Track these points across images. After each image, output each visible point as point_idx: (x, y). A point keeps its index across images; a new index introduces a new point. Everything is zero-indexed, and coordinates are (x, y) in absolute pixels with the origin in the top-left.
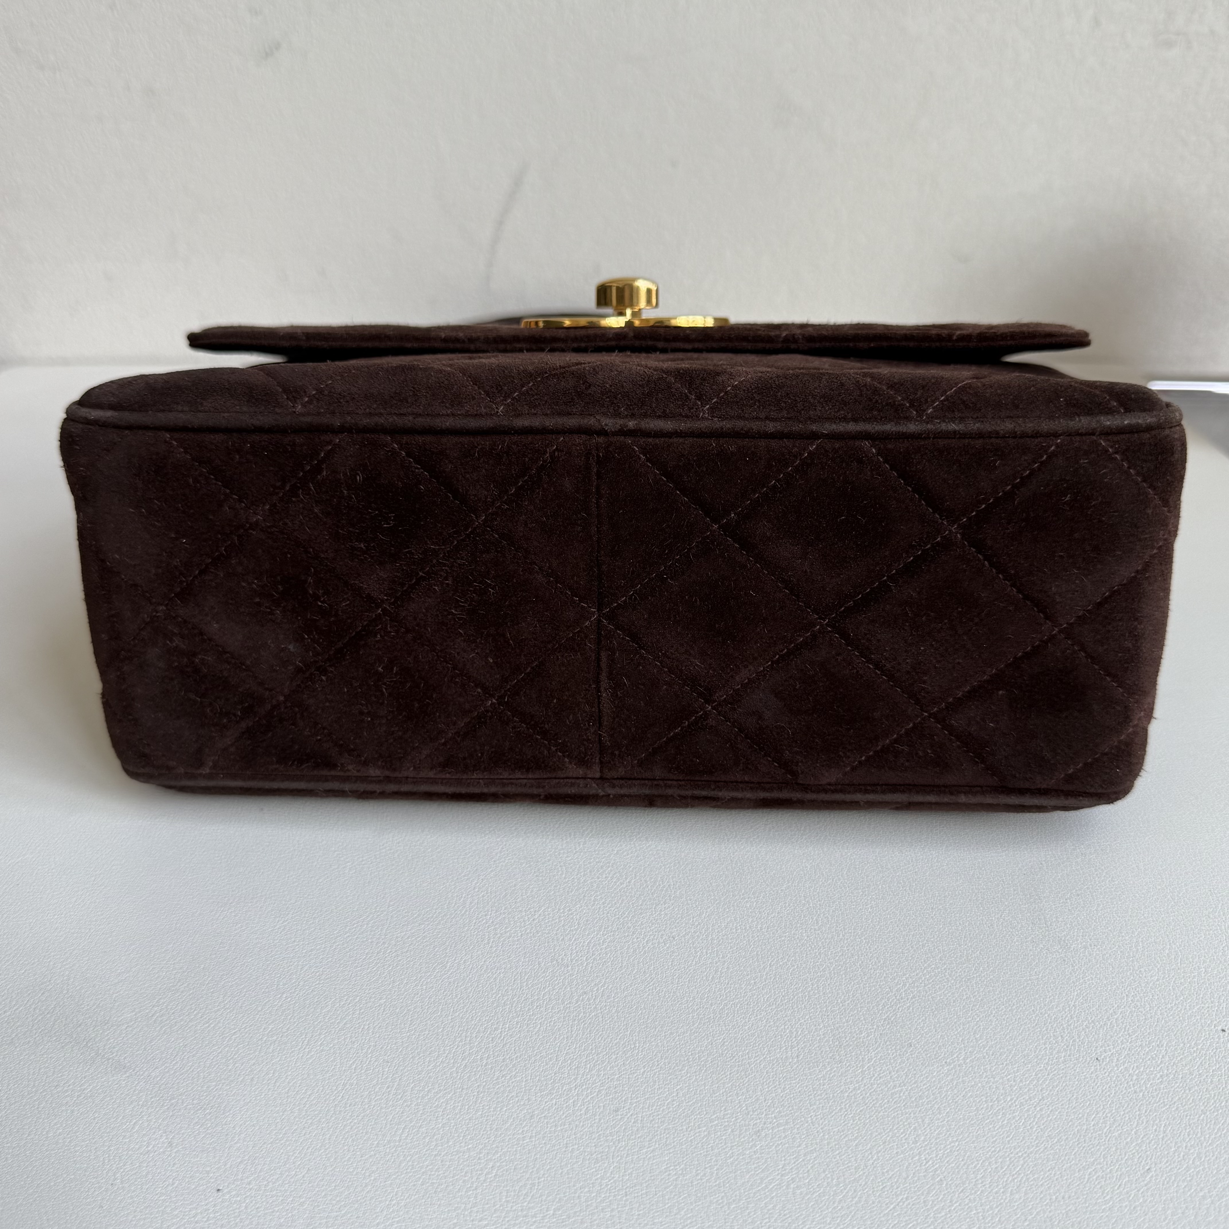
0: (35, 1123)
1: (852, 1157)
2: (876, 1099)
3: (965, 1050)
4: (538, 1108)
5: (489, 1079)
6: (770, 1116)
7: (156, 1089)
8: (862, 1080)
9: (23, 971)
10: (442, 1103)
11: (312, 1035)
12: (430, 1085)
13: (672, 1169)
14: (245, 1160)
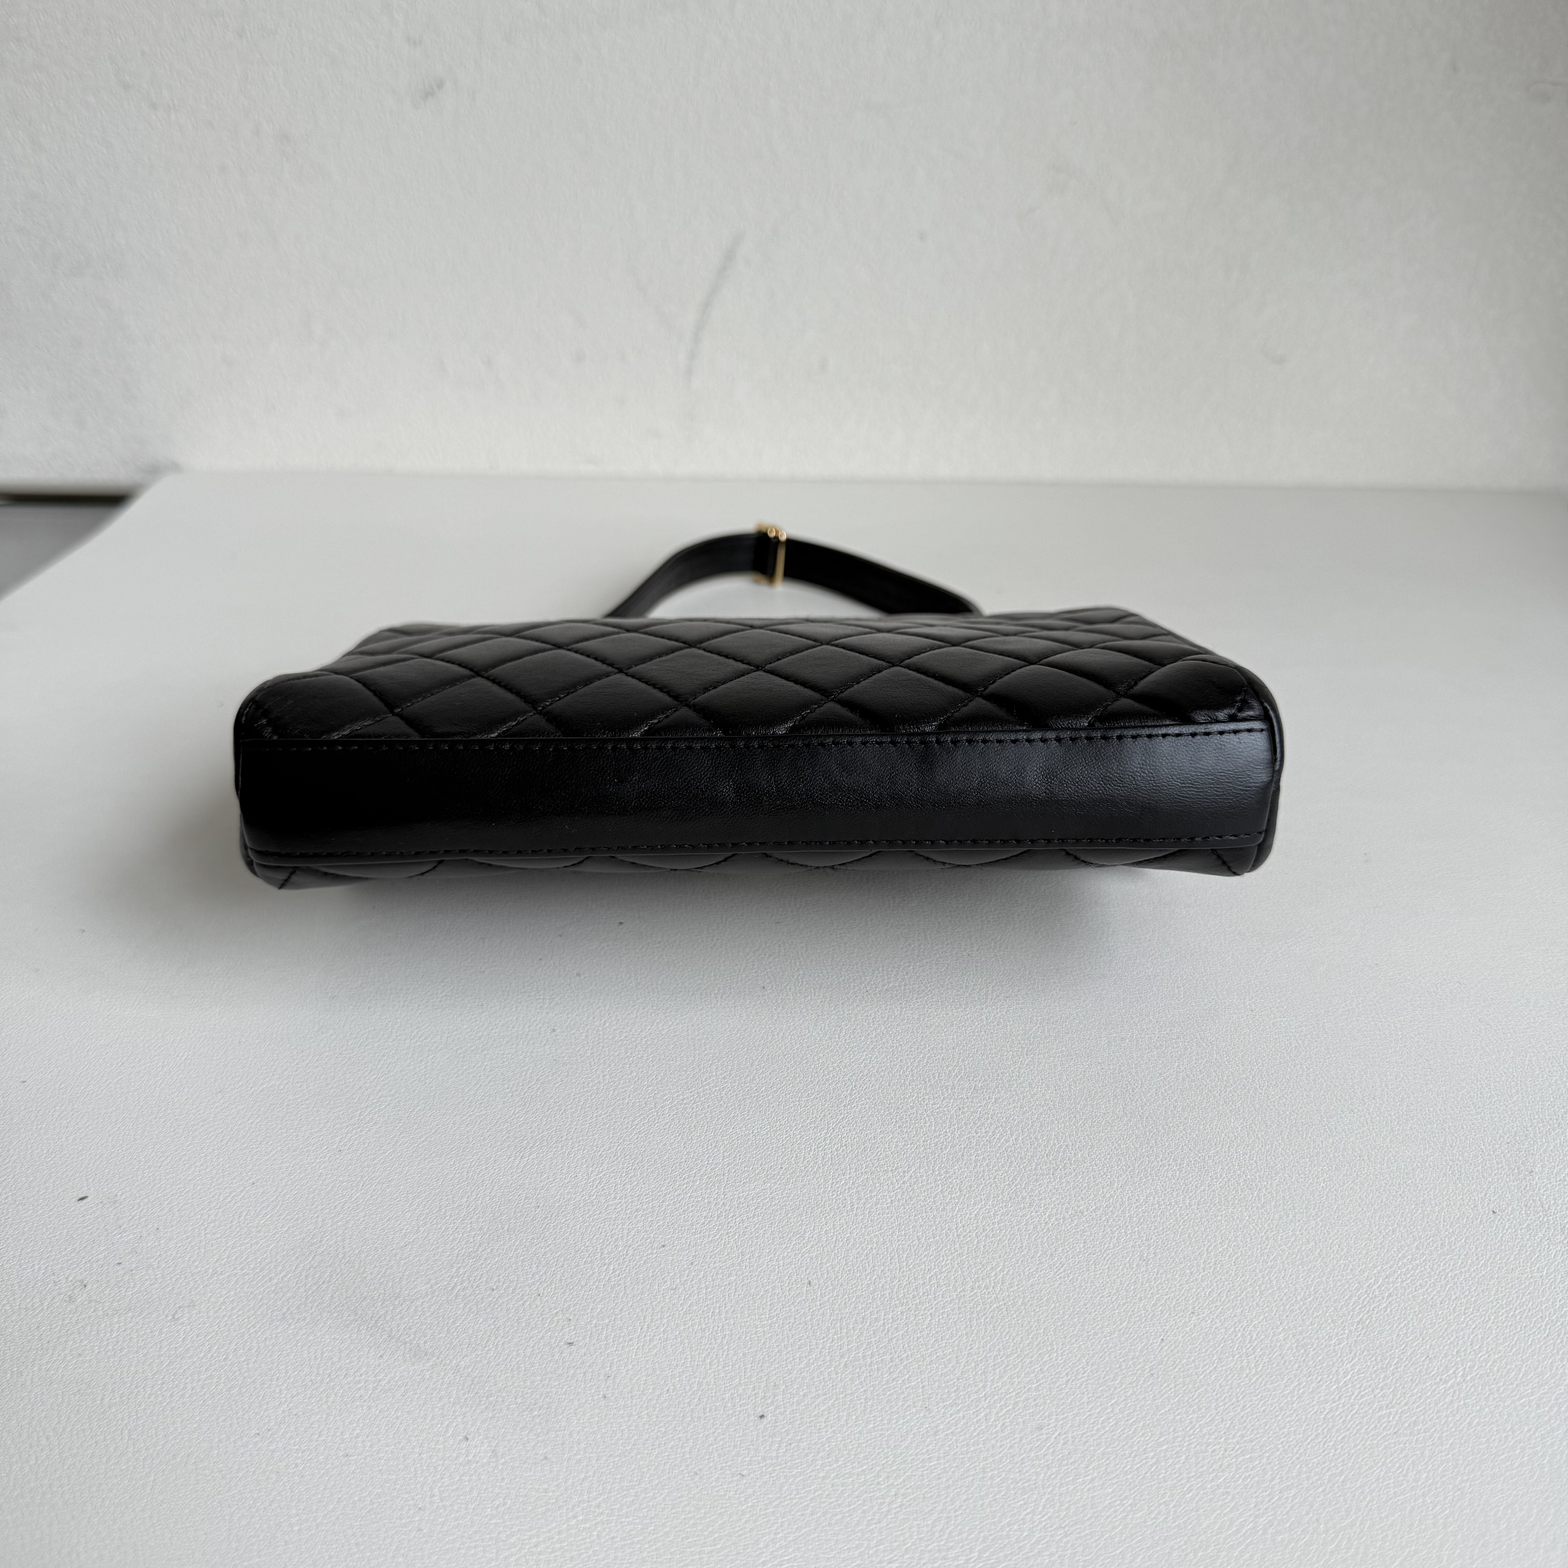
0: (326, 1420)
1: (1340, 1496)
2: (1360, 1423)
3: (1462, 1365)
4: (942, 1423)
5: (877, 1382)
6: (1231, 1441)
7: (469, 1383)
8: (1340, 1398)
9: (286, 1228)
10: (823, 1411)
11: (652, 1319)
12: (805, 1388)
13: (1118, 1505)
14: (590, 1476)
